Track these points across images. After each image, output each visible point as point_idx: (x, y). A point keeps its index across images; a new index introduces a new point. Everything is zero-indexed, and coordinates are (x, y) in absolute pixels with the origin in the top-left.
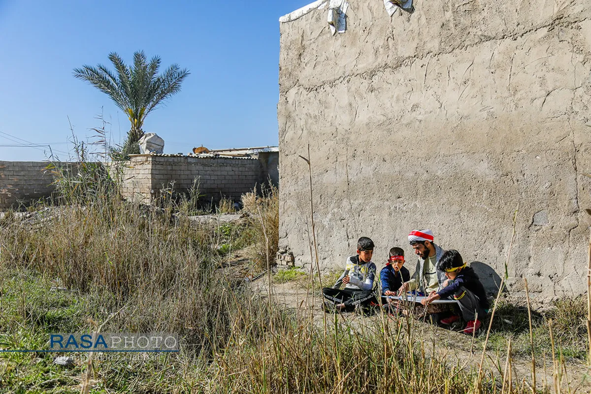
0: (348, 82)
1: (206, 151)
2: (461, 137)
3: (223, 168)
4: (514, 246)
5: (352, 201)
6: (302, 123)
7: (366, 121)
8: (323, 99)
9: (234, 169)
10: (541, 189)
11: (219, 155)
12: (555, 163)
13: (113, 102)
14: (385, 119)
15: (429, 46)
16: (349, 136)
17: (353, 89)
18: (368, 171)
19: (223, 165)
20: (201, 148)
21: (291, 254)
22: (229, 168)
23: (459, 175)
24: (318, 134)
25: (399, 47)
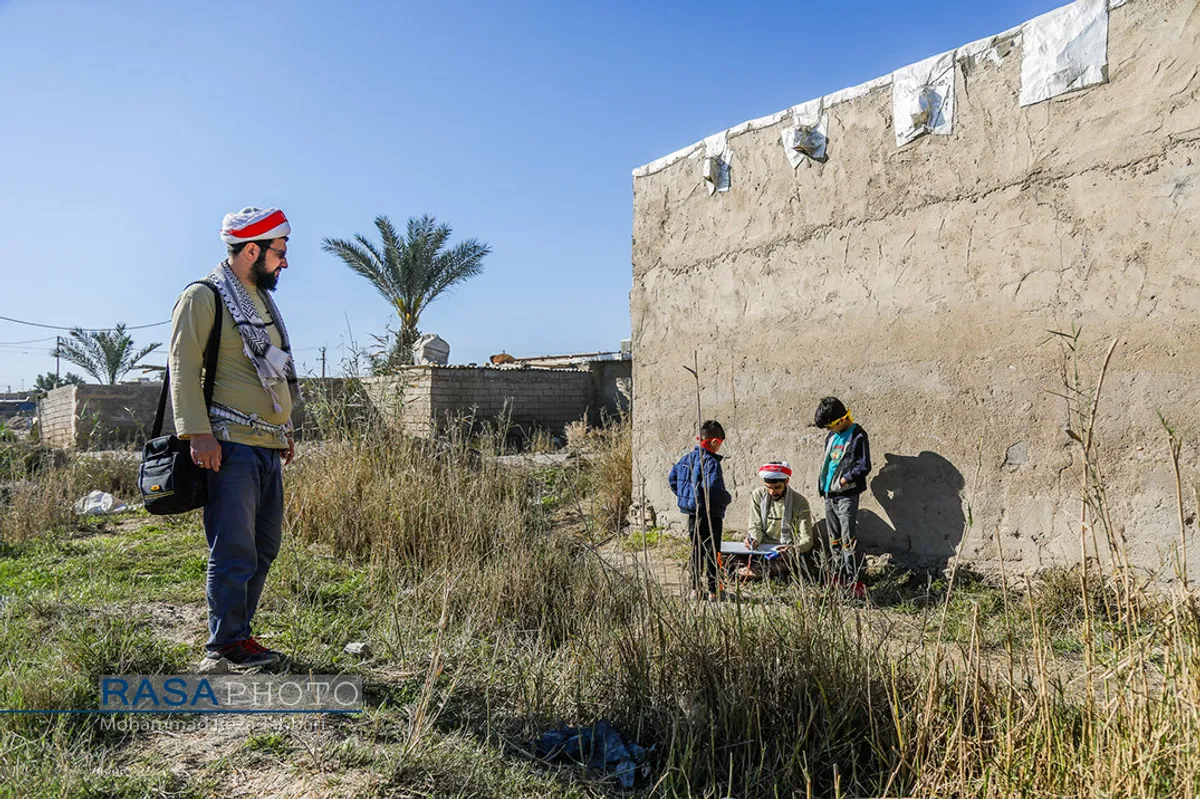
0: (734, 260)
1: (510, 360)
2: (899, 338)
3: (536, 385)
4: (979, 494)
5: (741, 432)
6: (667, 318)
7: (760, 316)
8: (697, 285)
9: (552, 386)
10: (1019, 412)
11: (530, 366)
12: (1037, 374)
13: (375, 289)
14: (788, 312)
15: (850, 211)
16: (735, 337)
17: (741, 270)
18: (765, 387)
19: (536, 381)
20: (503, 355)
21: (651, 509)
22: (545, 386)
23: (898, 393)
24: (689, 335)
25: (807, 211)
